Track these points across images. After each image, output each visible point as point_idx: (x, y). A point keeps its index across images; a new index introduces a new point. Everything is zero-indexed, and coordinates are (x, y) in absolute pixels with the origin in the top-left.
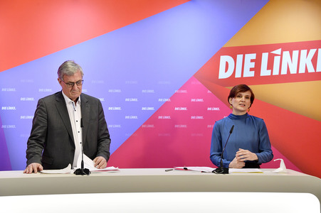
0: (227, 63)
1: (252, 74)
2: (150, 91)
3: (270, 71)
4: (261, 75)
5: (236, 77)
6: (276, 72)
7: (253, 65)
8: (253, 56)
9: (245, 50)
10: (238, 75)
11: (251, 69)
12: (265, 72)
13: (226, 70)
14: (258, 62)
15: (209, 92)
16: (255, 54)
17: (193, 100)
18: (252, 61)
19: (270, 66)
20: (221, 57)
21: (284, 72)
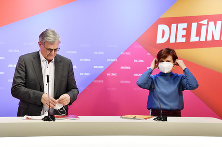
0: (163, 31)
1: (184, 40)
2: (100, 53)
3: (198, 37)
4: (191, 41)
5: (171, 42)
6: (203, 39)
7: (184, 33)
8: (185, 25)
9: (178, 20)
10: (172, 41)
11: (183, 36)
12: (194, 38)
13: (163, 37)
14: (188, 30)
15: (148, 54)
16: (186, 24)
17: (135, 61)
18: (184, 29)
19: (198, 34)
20: (159, 25)
21: (209, 38)
